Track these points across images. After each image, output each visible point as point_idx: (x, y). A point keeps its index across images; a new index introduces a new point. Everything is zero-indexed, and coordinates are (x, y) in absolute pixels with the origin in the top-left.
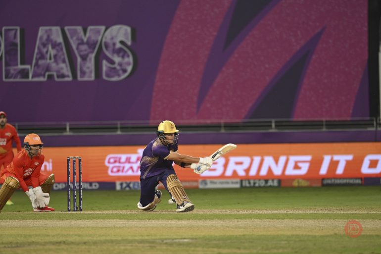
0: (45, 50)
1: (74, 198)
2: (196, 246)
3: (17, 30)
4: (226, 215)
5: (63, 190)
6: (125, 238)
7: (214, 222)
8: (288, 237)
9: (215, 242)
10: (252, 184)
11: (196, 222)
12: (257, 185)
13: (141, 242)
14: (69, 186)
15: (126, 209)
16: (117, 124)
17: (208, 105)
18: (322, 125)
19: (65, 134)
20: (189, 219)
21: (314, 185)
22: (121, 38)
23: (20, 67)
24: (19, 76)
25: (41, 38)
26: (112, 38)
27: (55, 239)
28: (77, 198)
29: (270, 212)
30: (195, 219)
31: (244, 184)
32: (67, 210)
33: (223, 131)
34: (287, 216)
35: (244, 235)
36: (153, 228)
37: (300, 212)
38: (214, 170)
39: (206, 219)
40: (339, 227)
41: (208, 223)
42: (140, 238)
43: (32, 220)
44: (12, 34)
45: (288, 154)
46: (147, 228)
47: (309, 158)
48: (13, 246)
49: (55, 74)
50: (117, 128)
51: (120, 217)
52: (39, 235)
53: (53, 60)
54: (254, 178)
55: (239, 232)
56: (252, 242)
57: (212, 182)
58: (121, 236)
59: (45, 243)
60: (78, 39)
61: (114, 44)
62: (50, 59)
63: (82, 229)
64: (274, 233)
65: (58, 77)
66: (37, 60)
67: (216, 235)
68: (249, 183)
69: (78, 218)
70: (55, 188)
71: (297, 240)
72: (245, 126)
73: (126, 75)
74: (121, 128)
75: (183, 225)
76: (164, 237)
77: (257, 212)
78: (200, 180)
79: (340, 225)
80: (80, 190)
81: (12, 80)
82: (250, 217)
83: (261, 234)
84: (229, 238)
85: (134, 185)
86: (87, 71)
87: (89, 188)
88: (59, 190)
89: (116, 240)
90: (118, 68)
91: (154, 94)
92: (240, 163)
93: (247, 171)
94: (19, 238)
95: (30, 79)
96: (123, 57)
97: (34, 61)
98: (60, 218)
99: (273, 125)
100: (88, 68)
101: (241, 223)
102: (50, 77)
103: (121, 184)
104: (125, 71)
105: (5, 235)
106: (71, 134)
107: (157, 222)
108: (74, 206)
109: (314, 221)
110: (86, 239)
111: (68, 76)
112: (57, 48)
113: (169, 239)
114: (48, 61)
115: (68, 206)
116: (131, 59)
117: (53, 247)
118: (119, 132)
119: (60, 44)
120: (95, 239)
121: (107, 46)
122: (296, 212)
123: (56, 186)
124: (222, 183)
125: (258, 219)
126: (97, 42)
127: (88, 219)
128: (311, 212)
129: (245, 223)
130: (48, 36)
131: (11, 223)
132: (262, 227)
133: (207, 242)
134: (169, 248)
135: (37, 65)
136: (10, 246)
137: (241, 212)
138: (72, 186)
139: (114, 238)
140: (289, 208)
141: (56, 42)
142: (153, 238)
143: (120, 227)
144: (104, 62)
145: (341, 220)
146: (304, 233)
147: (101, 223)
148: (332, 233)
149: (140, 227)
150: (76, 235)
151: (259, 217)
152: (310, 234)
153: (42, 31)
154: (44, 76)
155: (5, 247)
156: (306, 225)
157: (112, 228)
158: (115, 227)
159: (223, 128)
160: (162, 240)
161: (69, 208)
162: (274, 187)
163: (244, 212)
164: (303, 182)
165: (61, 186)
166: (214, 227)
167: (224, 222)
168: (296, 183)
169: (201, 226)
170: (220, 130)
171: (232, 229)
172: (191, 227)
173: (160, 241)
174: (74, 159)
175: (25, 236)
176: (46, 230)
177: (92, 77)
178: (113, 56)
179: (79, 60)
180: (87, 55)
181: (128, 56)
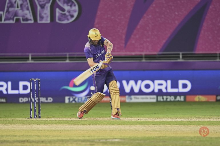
1: (35, 108)
2: (124, 144)
4: (146, 122)
5: (26, 102)
6: (72, 138)
7: (137, 127)
8: (192, 138)
9: (137, 142)
10: (165, 99)
11: (123, 127)
12: (168, 100)
13: (84, 141)
14: (31, 100)
15: (73, 117)
16: (66, 55)
17: (133, 42)
18: (217, 57)
19: (28, 62)
20: (119, 125)
21: (210, 100)
27: (21, 139)
28: (37, 109)
29: (178, 120)
30: (123, 125)
31: (159, 100)
32: (29, 117)
33: (144, 60)
35: (159, 137)
36: (92, 131)
37: (200, 120)
39: (131, 125)
41: (133, 127)
42: (83, 138)
43: (3, 125)
46: (88, 131)
49: (21, 18)
50: (66, 58)
51: (68, 123)
52: (9, 135)
53: (19, 8)
55: (155, 135)
56: (165, 142)
57: (135, 98)
58: (69, 136)
59: (14, 142)
62: (18, 7)
63: (40, 132)
65: (23, 20)
66: (8, 8)
68: (163, 98)
69: (37, 124)
70: (20, 101)
71: (198, 140)
72: (160, 57)
73: (73, 19)
74: (69, 58)
75: (115, 129)
76: (100, 138)
77: (169, 120)
80: (39, 103)
82: (164, 123)
84: (148, 139)
85: (78, 99)
86: (45, 16)
87: (46, 101)
88: (23, 103)
89: (65, 140)
90: (67, 14)
95: (3, 22)
96: (71, 6)
97: (6, 9)
98: (24, 123)
99: (181, 56)
100: (46, 14)
101: (157, 127)
102: (18, 20)
103: (69, 99)
104: (72, 16)
106: (33, 62)
107: (95, 127)
110: (43, 138)
111: (31, 20)
113: (104, 139)
114: (16, 9)
115: (30, 114)
116: (77, 8)
117: (19, 144)
118: (68, 61)
120: (50, 139)
122: (198, 120)
123: (22, 100)
124: (143, 98)
125: (169, 125)
127: (44, 124)
128: (208, 120)
129: (159, 127)
132: (172, 130)
135: (8, 11)
137: (157, 120)
138: (33, 100)
139: (64, 138)
140: (192, 118)
142: (93, 138)
143: (68, 130)
144: (57, 10)
147: (54, 127)
149: (83, 130)
150: (36, 136)
151: (170, 123)
154: (13, 19)
157: (62, 131)
158: (64, 130)
159: (144, 59)
160: (99, 140)
161: (31, 116)
162: (181, 101)
163: (159, 120)
164: (202, 98)
165: (25, 100)
166: (137, 130)
167: (144, 127)
168: (197, 98)
169: (128, 130)
170: (142, 60)
171: (150, 132)
172: (120, 131)
173: (98, 141)
174: (35, 80)
176: (14, 132)
177: (48, 21)
178: (64, 5)
179: (39, 8)
180: (45, 5)
181: (75, 5)
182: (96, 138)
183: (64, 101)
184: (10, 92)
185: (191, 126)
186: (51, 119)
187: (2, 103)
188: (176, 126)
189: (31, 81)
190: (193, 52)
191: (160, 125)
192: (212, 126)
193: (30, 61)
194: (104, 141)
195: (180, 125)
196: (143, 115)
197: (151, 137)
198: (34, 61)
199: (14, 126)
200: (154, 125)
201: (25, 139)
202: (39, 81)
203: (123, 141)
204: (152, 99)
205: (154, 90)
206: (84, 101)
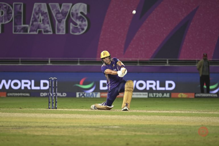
0: (37, 16)
1: (52, 101)
2: (122, 130)
3: (21, 4)
4: (140, 113)
5: (46, 96)
6: (81, 125)
7: (133, 117)
8: (175, 126)
9: (133, 128)
10: (155, 96)
11: (122, 117)
12: (157, 96)
13: (90, 127)
14: (50, 95)
15: (82, 108)
16: (77, 60)
17: (131, 50)
19: (48, 64)
20: (118, 115)
21: (190, 97)
22: (81, 10)
23: (23, 26)
24: (22, 31)
25: (35, 9)
26: (76, 10)
27: (41, 125)
28: (54, 101)
29: (164, 112)
31: (150, 96)
32: (48, 108)
33: (138, 65)
34: (174, 115)
35: (150, 125)
36: (97, 119)
37: (182, 112)
39: (128, 115)
40: (204, 121)
41: (129, 117)
42: (90, 125)
43: (28, 114)
44: (18, 6)
46: (94, 119)
48: (17, 128)
49: (43, 30)
50: (77, 62)
51: (78, 113)
52: (32, 122)
53: (42, 22)
55: (147, 123)
56: (154, 129)
58: (79, 123)
59: (36, 127)
60: (56, 10)
61: (77, 14)
62: (40, 21)
63: (57, 119)
64: (167, 124)
65: (45, 32)
66: (33, 22)
68: (153, 95)
69: (54, 113)
70: (41, 95)
71: (180, 128)
72: (151, 62)
73: (84, 31)
74: (80, 62)
75: (115, 118)
76: (103, 125)
77: (158, 112)
79: (205, 120)
80: (56, 97)
82: (153, 114)
83: (159, 124)
84: (141, 126)
85: (87, 95)
86: (61, 29)
87: (61, 96)
88: (44, 97)
90: (79, 27)
91: (99, 43)
94: (20, 124)
95: (28, 33)
96: (82, 21)
97: (31, 23)
98: (44, 112)
99: (167, 62)
100: (62, 27)
101: (148, 117)
102: (40, 32)
103: (79, 94)
104: (83, 29)
105: (13, 121)
106: (51, 64)
107: (100, 116)
108: (52, 106)
109: (190, 118)
110: (59, 125)
111: (50, 32)
112: (44, 15)
114: (39, 23)
115: (49, 106)
116: (86, 23)
117: (40, 129)
118: (79, 64)
119: (46, 13)
120: (64, 125)
121: (73, 15)
122: (180, 112)
123: (42, 94)
124: (137, 95)
125: (157, 115)
126: (67, 12)
127: (60, 114)
128: (189, 112)
129: (150, 117)
130: (39, 8)
131: (16, 115)
132: (160, 120)
133: (129, 128)
134: (108, 131)
135: (32, 25)
136: (15, 128)
139: (75, 125)
140: (176, 110)
141: (43, 12)
142: (98, 125)
143: (79, 119)
144: (71, 24)
145: (205, 117)
146: (184, 124)
147: (67, 116)
148: (200, 124)
149: (90, 119)
150: (53, 123)
152: (188, 124)
153: (36, 5)
154: (36, 31)
155: (12, 128)
156: (185, 120)
157: (74, 119)
159: (138, 63)
160: (103, 126)
162: (167, 97)
163: (150, 112)
164: (184, 95)
165: (45, 94)
166: (132, 119)
167: (138, 117)
168: (180, 95)
169: (125, 119)
170: (137, 64)
171: (143, 121)
172: (119, 119)
174: (53, 79)
175: (24, 122)
176: (36, 119)
177: (64, 33)
178: (76, 21)
179: (57, 22)
180: (61, 20)
181: (85, 21)
182: (100, 125)
183: (75, 96)
184: (33, 88)
185: (175, 116)
186: (65, 110)
187: (27, 96)
188: (163, 116)
189: (50, 79)
190: (178, 59)
191: (150, 115)
192: (191, 117)
193: (49, 64)
194: (107, 127)
195: (166, 116)
196: (137, 108)
197: (144, 125)
198: (53, 64)
200: (145, 115)
201: (44, 125)
202: (56, 80)
203: (121, 127)
204: (145, 95)
205: (146, 88)
206: (91, 96)
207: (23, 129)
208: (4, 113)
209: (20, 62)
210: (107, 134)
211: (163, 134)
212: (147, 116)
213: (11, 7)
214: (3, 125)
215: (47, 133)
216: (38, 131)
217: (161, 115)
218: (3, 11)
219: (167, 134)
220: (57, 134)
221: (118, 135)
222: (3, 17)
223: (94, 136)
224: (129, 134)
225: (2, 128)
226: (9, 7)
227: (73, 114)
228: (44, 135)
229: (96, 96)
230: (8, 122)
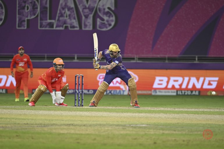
0: (63, 12)
1: (79, 99)
2: (149, 129)
4: (168, 111)
5: (72, 93)
6: (108, 123)
7: (161, 115)
8: (204, 125)
9: (161, 127)
10: (183, 93)
11: (149, 115)
12: (186, 94)
13: (118, 125)
14: (76, 92)
15: (109, 106)
17: (159, 46)
19: (74, 61)
20: (146, 113)
21: (220, 95)
22: (108, 5)
23: (49, 21)
24: (48, 27)
25: (62, 4)
26: (103, 6)
27: (67, 123)
29: (193, 110)
30: (149, 113)
31: (178, 93)
32: (74, 105)
33: (167, 62)
34: (203, 113)
35: (178, 123)
36: (124, 117)
37: (211, 110)
38: (161, 84)
39: (156, 113)
41: (157, 115)
42: (117, 123)
43: (53, 111)
44: (44, 1)
45: (205, 76)
46: (121, 117)
47: (217, 79)
48: (42, 126)
49: (69, 26)
51: (105, 111)
52: (58, 120)
53: (68, 18)
54: (184, 89)
55: (175, 121)
56: (182, 127)
57: (159, 92)
58: (106, 121)
59: (61, 125)
60: (83, 6)
61: (104, 9)
63: (83, 117)
64: (195, 122)
65: (71, 27)
66: (59, 17)
67: (162, 122)
68: (182, 92)
69: (81, 111)
71: (209, 126)
72: (180, 59)
73: (111, 27)
75: (142, 116)
76: (131, 123)
77: (186, 110)
78: (153, 90)
80: (82, 94)
81: (44, 29)
82: (182, 112)
83: (188, 122)
84: (169, 124)
85: (114, 92)
86: (88, 24)
87: (88, 93)
88: (70, 94)
89: (103, 124)
90: (106, 23)
91: (127, 39)
92: (177, 81)
93: (181, 85)
94: (46, 122)
95: (54, 28)
96: (109, 17)
97: (57, 18)
98: (70, 110)
99: (197, 59)
101: (176, 116)
102: (66, 27)
104: (110, 25)
105: (38, 119)
107: (127, 114)
108: (79, 104)
110: (85, 123)
111: (77, 27)
112: (71, 10)
113: (134, 124)
114: (65, 18)
115: (75, 103)
116: (114, 18)
117: (65, 127)
119: (72, 8)
120: (90, 123)
121: (100, 10)
122: (209, 110)
123: (68, 91)
124: (166, 92)
125: (186, 114)
126: (94, 7)
127: (86, 111)
128: (218, 110)
129: (178, 116)
130: (66, 4)
131: (41, 112)
132: (189, 118)
133: (156, 126)
134: (134, 129)
135: (58, 20)
136: (40, 126)
137: (176, 110)
138: (77, 92)
139: (101, 123)
140: (205, 108)
141: (70, 7)
142: (125, 123)
143: (105, 117)
144: (98, 20)
146: (213, 123)
147: (94, 114)
149: (117, 117)
150: (79, 121)
151: (187, 112)
152: (217, 123)
154: (62, 26)
155: (37, 126)
156: (214, 118)
157: (100, 117)
158: (102, 116)
159: (167, 60)
161: (76, 104)
162: (196, 95)
165: (71, 91)
166: (160, 118)
167: (166, 115)
168: (209, 93)
169: (153, 117)
170: (165, 61)
171: (171, 120)
172: (147, 118)
173: (129, 125)
174: (79, 76)
175: (49, 120)
176: (62, 117)
177: (90, 28)
178: (103, 16)
179: (83, 18)
180: (88, 15)
181: (112, 16)
182: (127, 123)
185: (204, 115)
188: (192, 115)
189: (76, 76)
190: (207, 56)
191: (179, 114)
192: (221, 115)
193: (76, 60)
195: (195, 114)
196: (166, 105)
197: (172, 123)
198: (79, 60)
199: (62, 112)
201: (70, 123)
202: (82, 77)
203: (148, 126)
206: (119, 93)
207: (49, 127)
208: (29, 111)
209: (46, 58)
210: (134, 133)
211: (191, 133)
212: (175, 114)
213: (36, 2)
214: (28, 123)
215: (73, 132)
216: (64, 129)
217: (190, 114)
218: (28, 5)
219: (196, 133)
220: (84, 133)
221: (146, 134)
222: (28, 12)
223: (121, 134)
224: (156, 133)
225: (27, 125)
226: (35, 2)
227: (99, 112)
228: (70, 134)
229: (123, 93)
230: (32, 119)
